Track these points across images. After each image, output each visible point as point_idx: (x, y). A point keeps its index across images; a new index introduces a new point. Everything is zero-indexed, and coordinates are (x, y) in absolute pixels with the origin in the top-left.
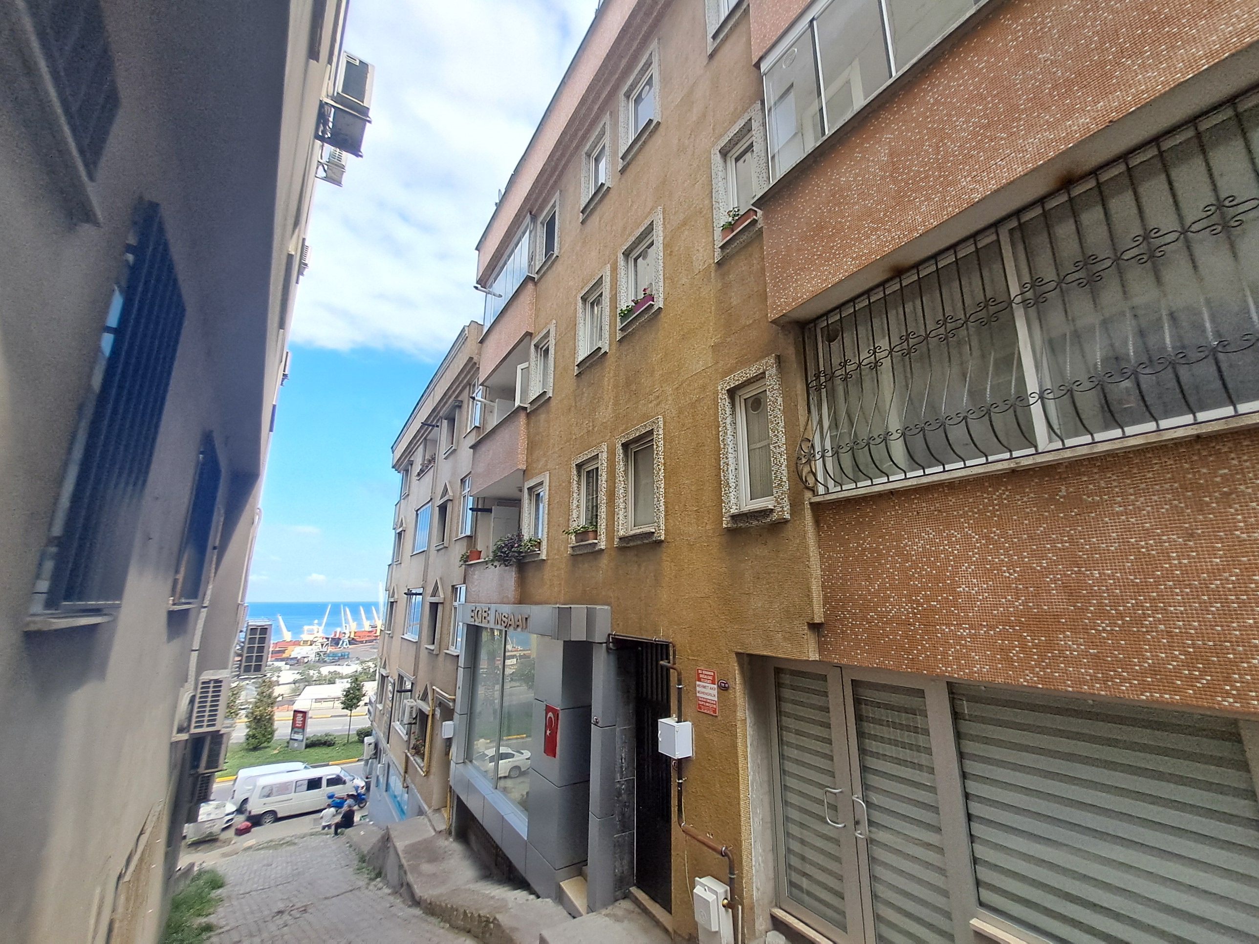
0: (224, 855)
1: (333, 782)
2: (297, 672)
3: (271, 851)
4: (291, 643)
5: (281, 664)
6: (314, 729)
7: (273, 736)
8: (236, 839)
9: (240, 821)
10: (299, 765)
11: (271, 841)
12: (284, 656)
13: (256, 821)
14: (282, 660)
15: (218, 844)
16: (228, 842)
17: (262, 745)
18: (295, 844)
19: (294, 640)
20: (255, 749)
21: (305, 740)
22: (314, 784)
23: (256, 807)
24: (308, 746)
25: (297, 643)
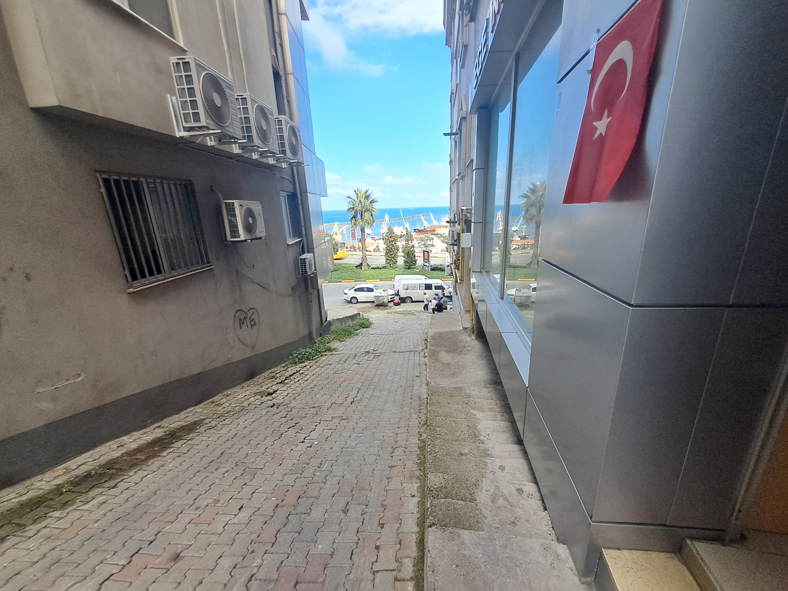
0: (388, 313)
1: (437, 288)
2: (440, 240)
3: (403, 316)
4: (437, 227)
5: (434, 237)
6: (434, 262)
7: (416, 262)
8: (394, 307)
9: (397, 299)
10: (423, 277)
11: (406, 311)
12: (435, 233)
13: (403, 300)
14: (434, 235)
15: (387, 308)
16: (391, 307)
17: (412, 267)
18: (415, 315)
19: (438, 225)
20: (409, 268)
21: (430, 266)
22: (428, 287)
23: (403, 294)
24: (432, 270)
25: (440, 227)
